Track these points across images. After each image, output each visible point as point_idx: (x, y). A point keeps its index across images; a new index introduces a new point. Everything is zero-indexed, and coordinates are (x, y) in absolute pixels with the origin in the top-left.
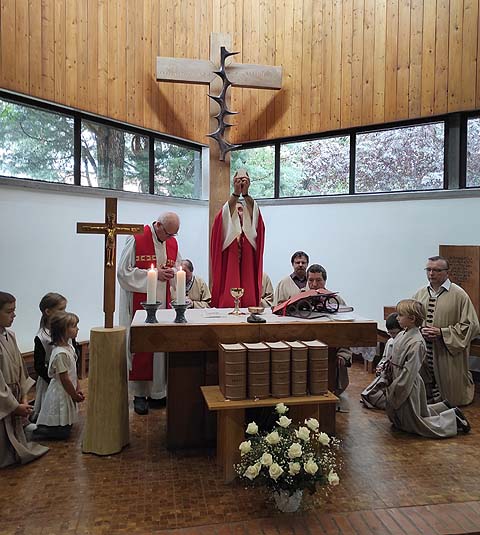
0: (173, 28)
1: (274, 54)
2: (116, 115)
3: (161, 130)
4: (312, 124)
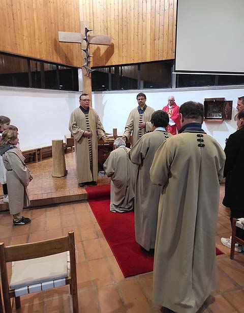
0: (63, 16)
4: (123, 61)
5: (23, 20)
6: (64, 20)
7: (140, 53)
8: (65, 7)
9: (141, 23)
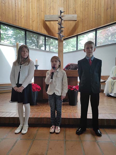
0: (50, 9)
1: (76, 12)
2: (35, 30)
3: (47, 34)
4: (85, 29)
5: (22, 7)
6: (50, 11)
7: (97, 21)
8: (51, 4)
9: (97, 1)
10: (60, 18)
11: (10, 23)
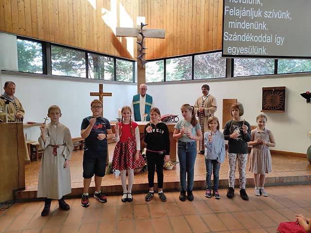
1: (163, 23)
3: (118, 55)
4: (177, 52)
5: (82, 16)
7: (194, 44)
9: (194, 16)
10: (141, 34)
11: (66, 44)
